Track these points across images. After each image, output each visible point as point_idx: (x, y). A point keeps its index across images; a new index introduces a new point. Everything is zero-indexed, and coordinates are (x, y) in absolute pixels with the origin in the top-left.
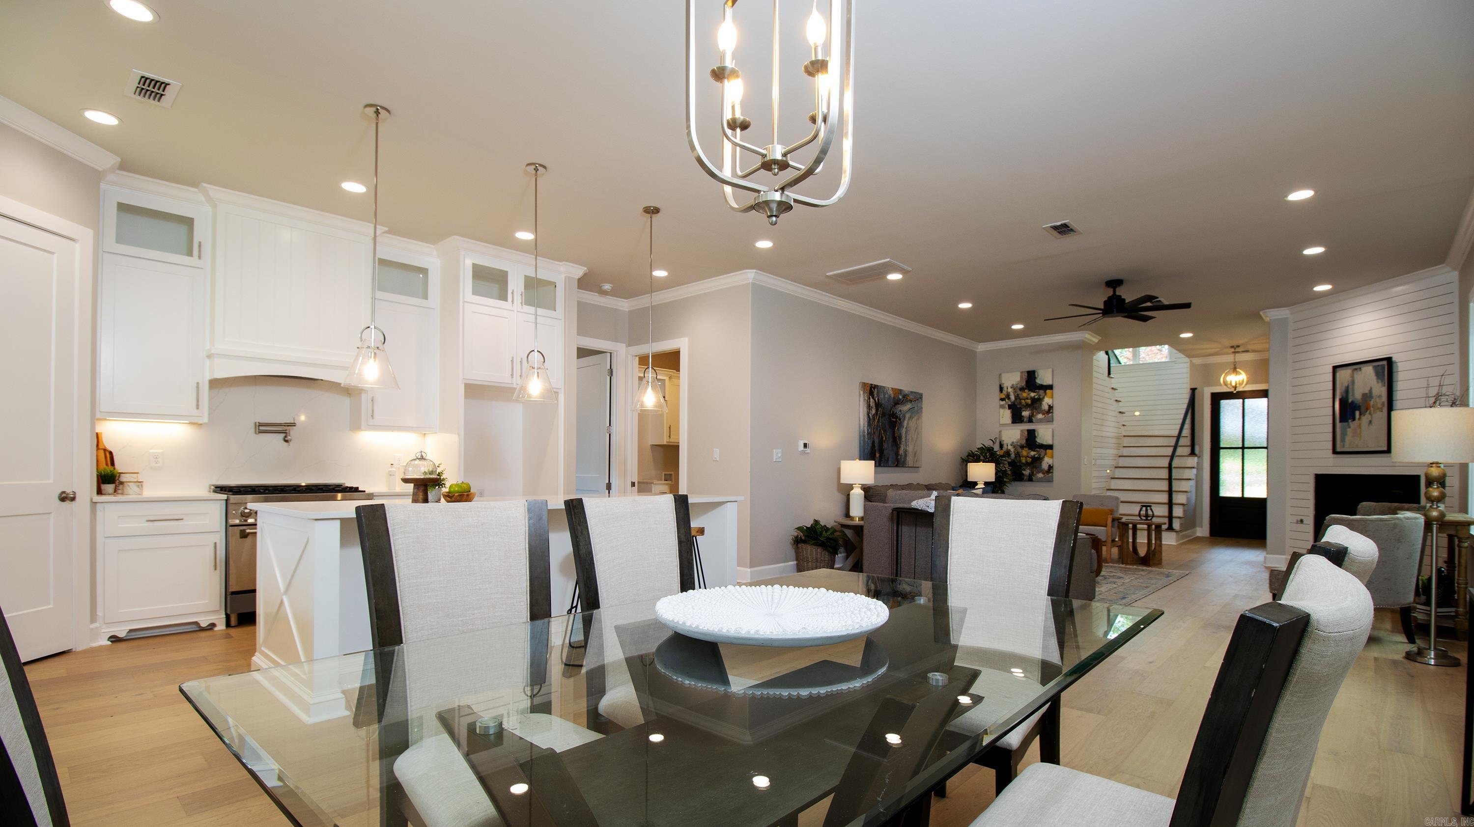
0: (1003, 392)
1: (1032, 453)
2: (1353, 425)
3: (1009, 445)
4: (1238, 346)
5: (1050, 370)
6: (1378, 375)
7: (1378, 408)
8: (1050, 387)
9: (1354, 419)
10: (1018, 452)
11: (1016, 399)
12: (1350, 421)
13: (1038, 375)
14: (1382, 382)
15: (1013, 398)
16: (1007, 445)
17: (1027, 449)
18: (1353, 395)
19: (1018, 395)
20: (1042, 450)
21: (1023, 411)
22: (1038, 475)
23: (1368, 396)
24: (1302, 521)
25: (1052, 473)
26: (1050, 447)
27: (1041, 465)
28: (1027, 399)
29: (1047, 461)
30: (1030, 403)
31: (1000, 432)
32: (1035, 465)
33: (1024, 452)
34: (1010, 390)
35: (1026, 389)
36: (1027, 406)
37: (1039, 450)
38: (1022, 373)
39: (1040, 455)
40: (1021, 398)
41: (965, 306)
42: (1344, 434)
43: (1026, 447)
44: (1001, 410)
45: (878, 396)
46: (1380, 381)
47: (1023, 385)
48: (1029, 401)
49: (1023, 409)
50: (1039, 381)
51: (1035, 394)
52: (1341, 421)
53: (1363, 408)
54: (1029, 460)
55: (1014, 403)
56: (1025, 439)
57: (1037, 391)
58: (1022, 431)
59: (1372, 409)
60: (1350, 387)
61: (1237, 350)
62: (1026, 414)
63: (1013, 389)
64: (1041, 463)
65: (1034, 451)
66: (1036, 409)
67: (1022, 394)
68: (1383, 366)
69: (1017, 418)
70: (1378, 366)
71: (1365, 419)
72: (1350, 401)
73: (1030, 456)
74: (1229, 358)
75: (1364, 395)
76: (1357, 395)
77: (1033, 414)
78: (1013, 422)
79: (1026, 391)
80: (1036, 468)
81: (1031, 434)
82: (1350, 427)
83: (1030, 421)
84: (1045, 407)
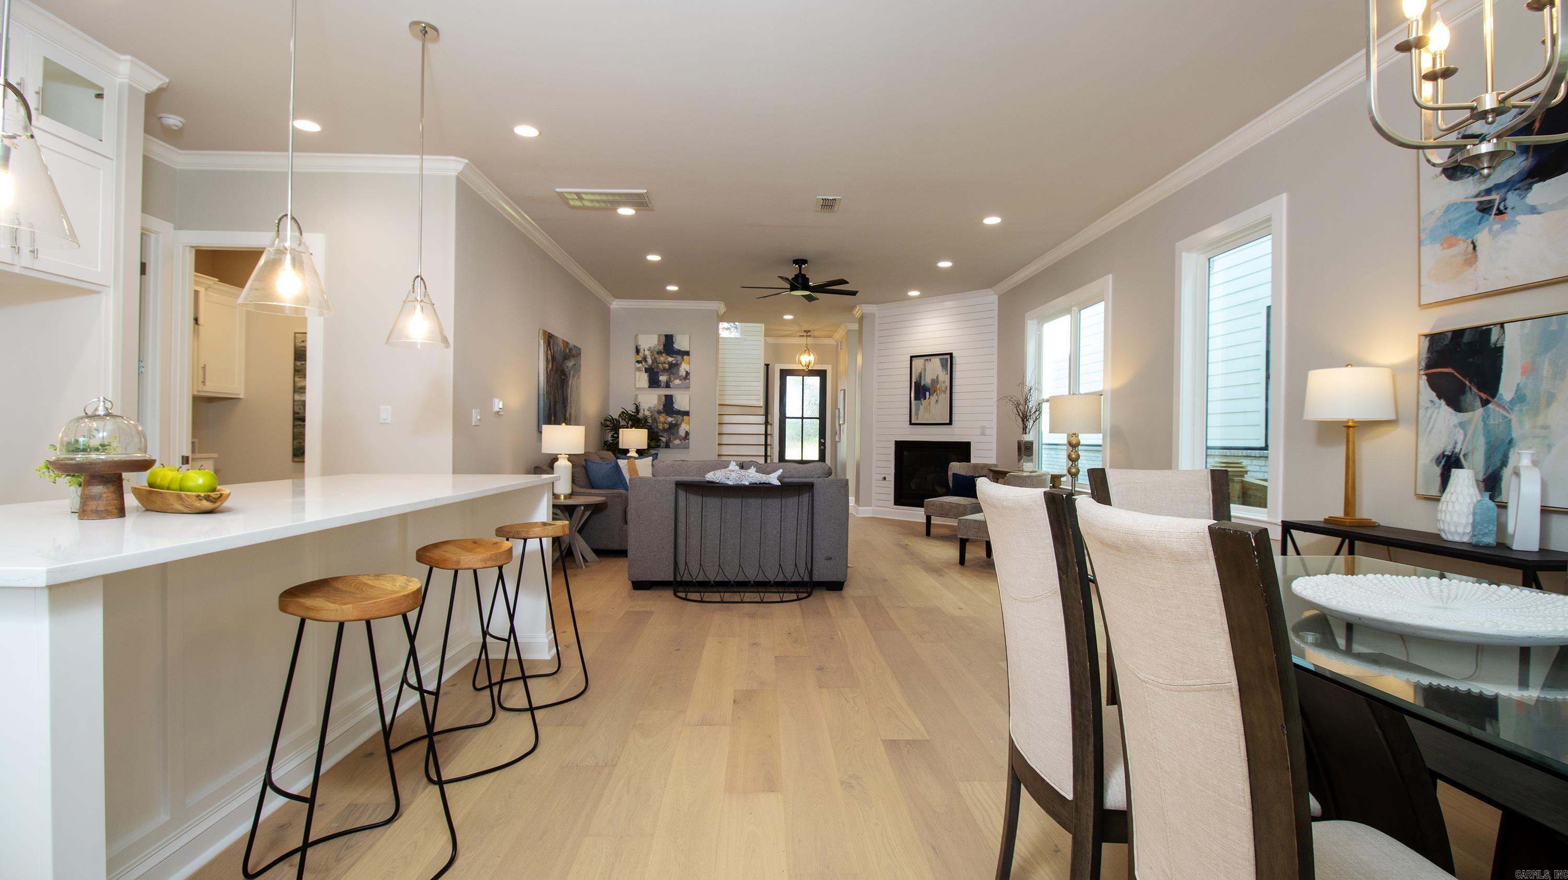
0: (640, 354)
1: (670, 419)
2: (925, 402)
3: (645, 410)
4: (809, 331)
5: (688, 336)
6: (944, 365)
7: (943, 391)
8: (687, 353)
9: (925, 398)
10: (655, 418)
11: (653, 363)
12: (922, 399)
13: (676, 340)
14: (945, 371)
15: (650, 361)
16: (644, 410)
17: (664, 415)
18: (925, 380)
19: (655, 358)
20: (679, 416)
21: (661, 375)
22: (675, 442)
23: (935, 381)
24: (885, 478)
25: (688, 439)
26: (687, 413)
27: (678, 432)
28: (665, 363)
29: (684, 428)
30: (667, 368)
31: (637, 395)
32: (672, 431)
33: (662, 418)
34: (647, 353)
35: (663, 353)
36: (665, 370)
37: (676, 416)
38: (659, 335)
39: (677, 421)
40: (658, 362)
41: (654, 258)
42: (918, 410)
43: (663, 413)
44: (637, 372)
45: (553, 348)
46: (944, 370)
47: (660, 348)
48: (667, 366)
49: (661, 374)
50: (677, 346)
51: (673, 359)
52: (915, 400)
53: (931, 390)
54: (667, 426)
55: (651, 367)
56: (662, 404)
57: (675, 356)
58: (659, 396)
59: (938, 391)
60: (923, 373)
61: (809, 334)
62: (663, 378)
63: (650, 351)
64: (678, 429)
65: (672, 417)
66: (673, 374)
67: (659, 358)
68: (947, 359)
69: (654, 382)
70: (943, 358)
71: (934, 398)
72: (922, 384)
73: (667, 422)
74: (803, 341)
75: (933, 380)
76: (927, 381)
77: (670, 379)
78: (649, 387)
79: (663, 355)
80: (673, 435)
81: (669, 399)
82: (922, 405)
83: (668, 386)
84: (683, 373)
